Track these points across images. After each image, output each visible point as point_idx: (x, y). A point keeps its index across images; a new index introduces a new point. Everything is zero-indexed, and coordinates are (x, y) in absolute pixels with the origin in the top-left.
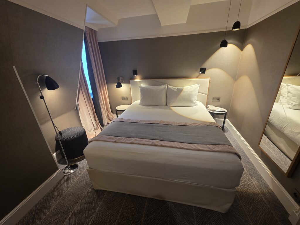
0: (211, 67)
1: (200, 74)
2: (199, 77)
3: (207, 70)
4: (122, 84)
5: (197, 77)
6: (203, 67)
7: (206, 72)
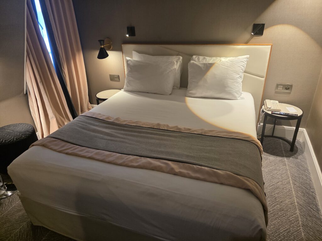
0: (275, 23)
1: (252, 37)
2: (250, 42)
3: (268, 27)
4: (108, 52)
5: (246, 43)
6: (259, 21)
7: (265, 32)
